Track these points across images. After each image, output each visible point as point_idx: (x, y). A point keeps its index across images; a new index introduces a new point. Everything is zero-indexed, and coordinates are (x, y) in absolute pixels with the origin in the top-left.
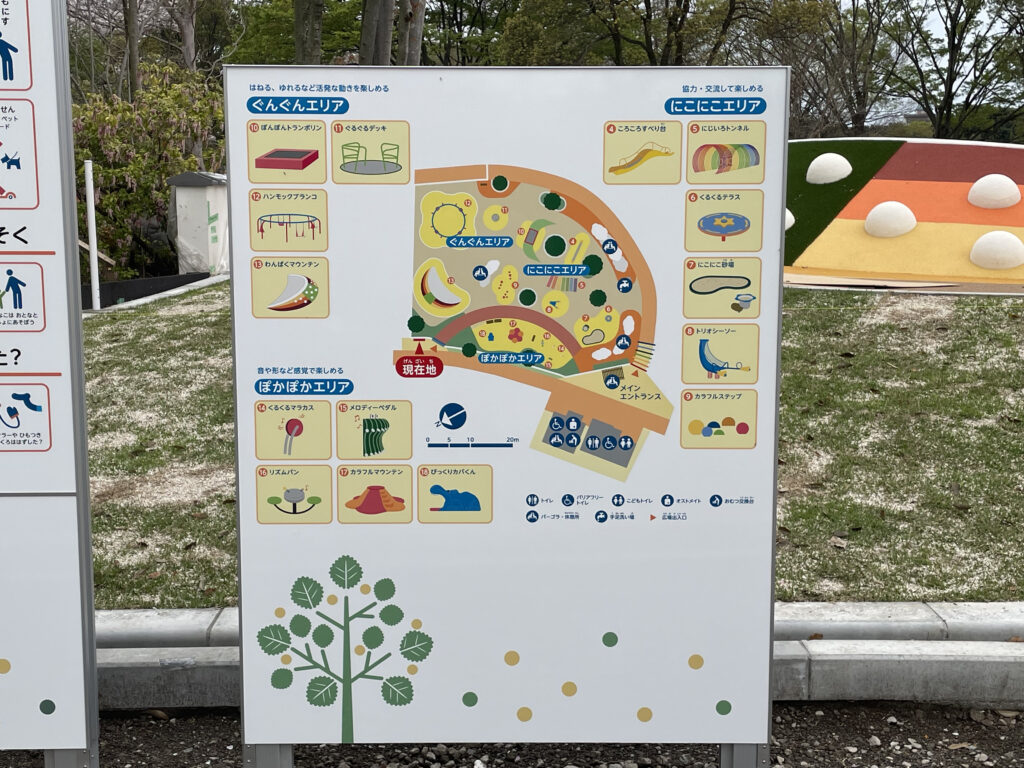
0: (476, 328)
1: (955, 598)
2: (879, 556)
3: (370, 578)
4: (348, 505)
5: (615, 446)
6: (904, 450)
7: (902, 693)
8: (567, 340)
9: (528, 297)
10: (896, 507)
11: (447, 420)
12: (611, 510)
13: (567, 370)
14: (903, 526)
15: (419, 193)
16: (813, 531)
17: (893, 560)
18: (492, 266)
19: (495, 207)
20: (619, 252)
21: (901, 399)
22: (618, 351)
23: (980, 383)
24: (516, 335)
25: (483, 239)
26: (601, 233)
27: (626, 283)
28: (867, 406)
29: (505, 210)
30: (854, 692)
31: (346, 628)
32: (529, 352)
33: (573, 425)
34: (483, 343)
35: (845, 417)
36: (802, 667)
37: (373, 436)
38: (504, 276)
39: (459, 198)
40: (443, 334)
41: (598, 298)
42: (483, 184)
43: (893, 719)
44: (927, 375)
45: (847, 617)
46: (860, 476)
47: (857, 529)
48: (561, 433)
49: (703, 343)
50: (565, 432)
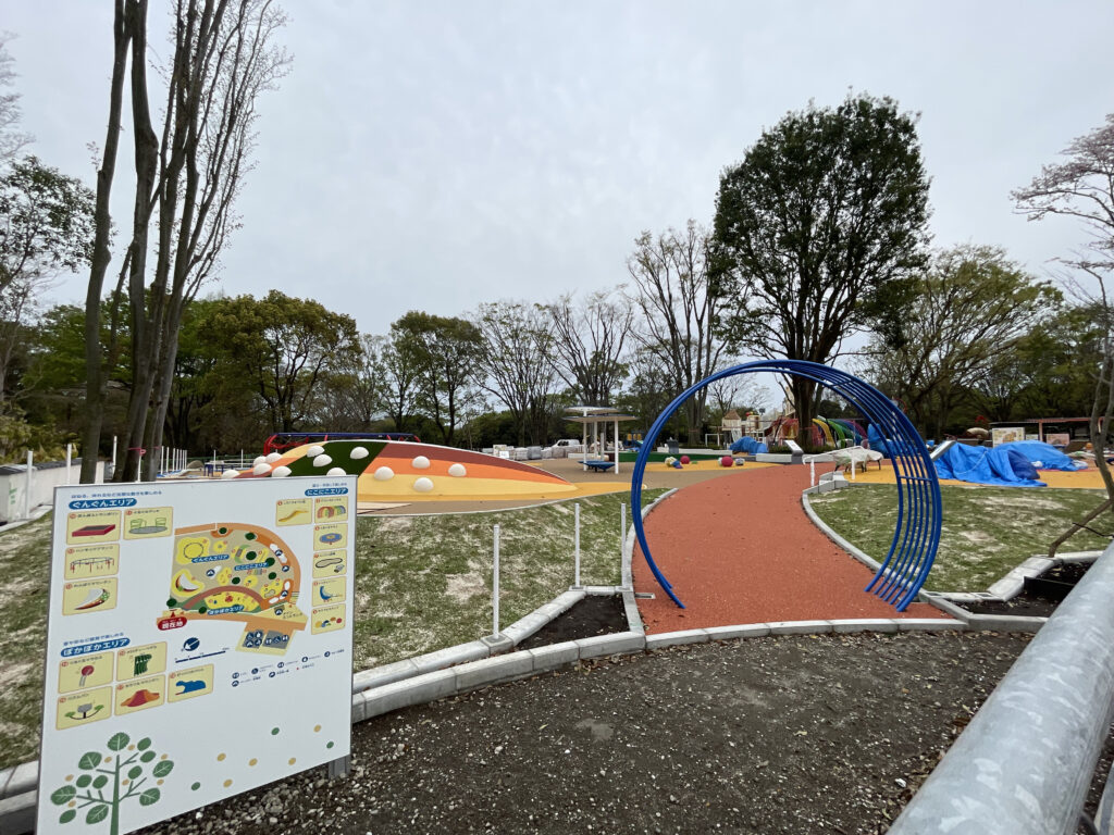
0: (207, 600)
1: (420, 654)
2: (390, 640)
3: (134, 741)
4: (123, 705)
5: (279, 641)
6: (398, 589)
7: (403, 704)
8: (256, 596)
9: (236, 580)
10: (396, 616)
11: (188, 647)
12: (277, 670)
13: (256, 610)
14: (399, 624)
15: (177, 540)
16: (364, 634)
17: (396, 641)
18: (217, 569)
19: (220, 541)
20: (283, 555)
21: (395, 565)
22: (282, 598)
23: (423, 554)
24: (229, 599)
25: (213, 557)
26: (274, 547)
27: (286, 567)
28: (383, 570)
29: (225, 543)
30: (384, 710)
31: (117, 773)
32: (236, 606)
33: (259, 635)
34: (211, 606)
35: (374, 576)
36: (362, 706)
37: (141, 665)
38: (224, 573)
39: (200, 540)
40: (187, 605)
41: (272, 576)
42: (214, 532)
43: (399, 717)
44: (404, 552)
45: (380, 675)
46: (381, 603)
47: (381, 630)
48: (252, 640)
49: (322, 588)
50: (254, 640)
